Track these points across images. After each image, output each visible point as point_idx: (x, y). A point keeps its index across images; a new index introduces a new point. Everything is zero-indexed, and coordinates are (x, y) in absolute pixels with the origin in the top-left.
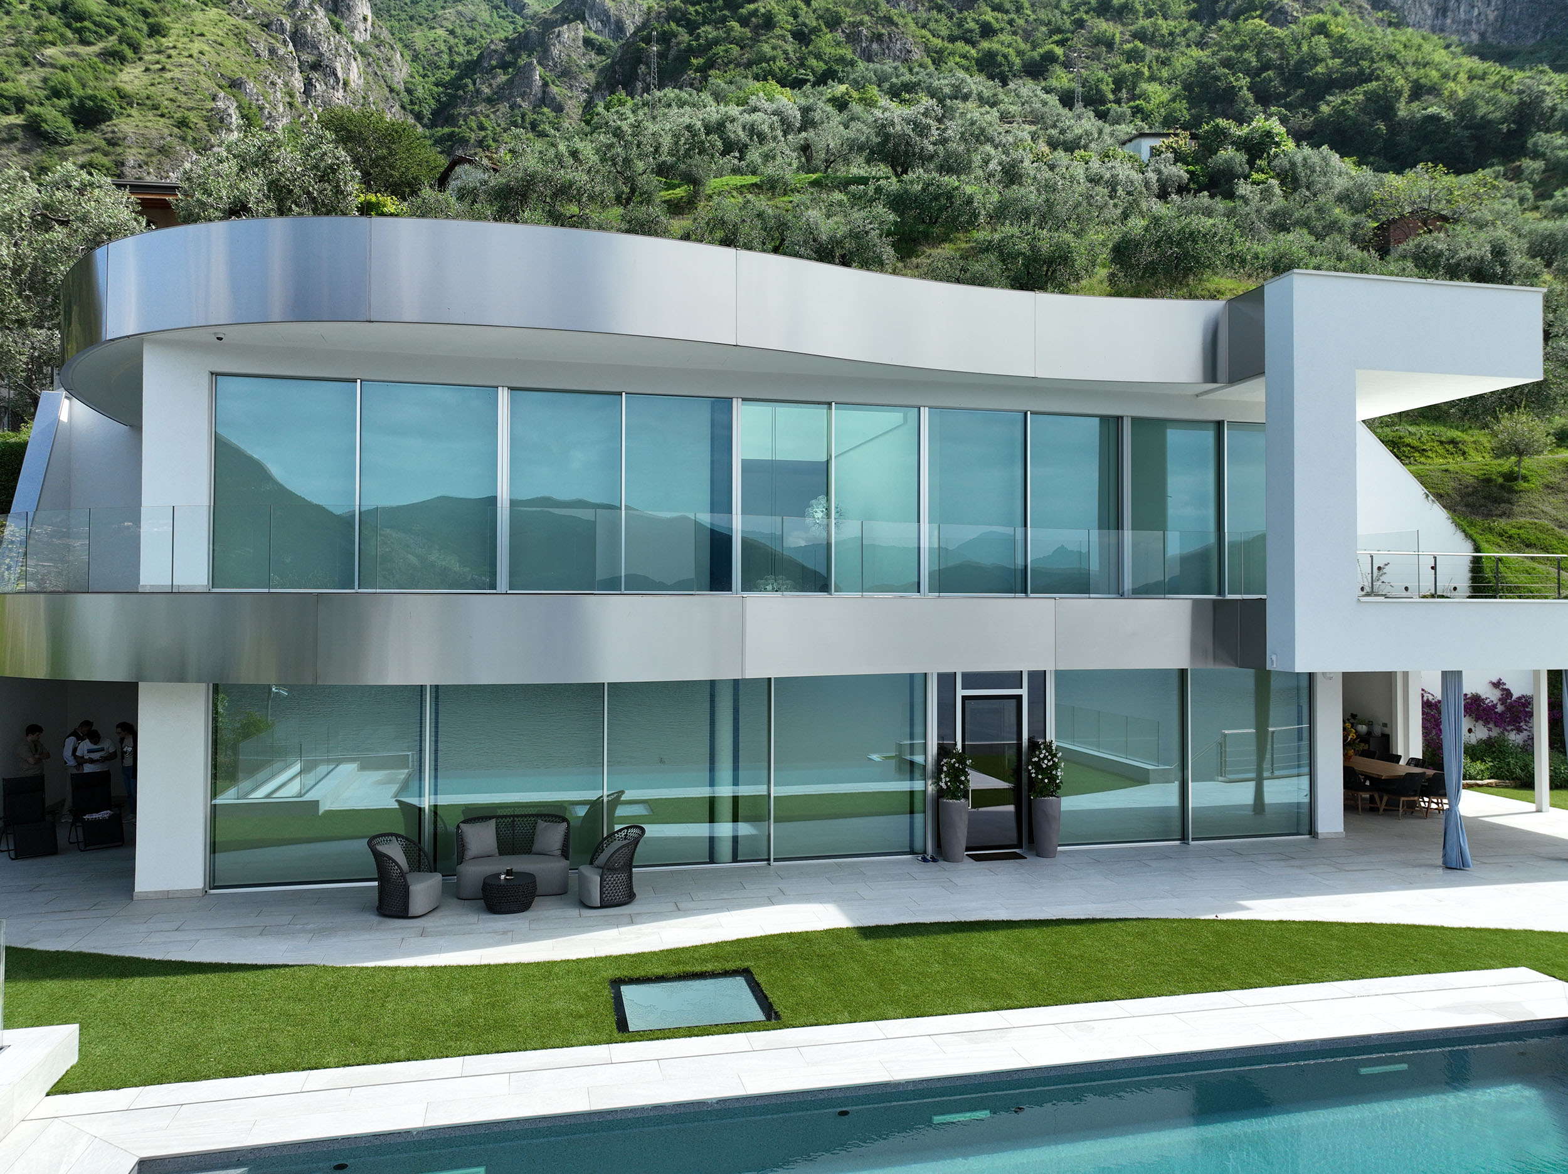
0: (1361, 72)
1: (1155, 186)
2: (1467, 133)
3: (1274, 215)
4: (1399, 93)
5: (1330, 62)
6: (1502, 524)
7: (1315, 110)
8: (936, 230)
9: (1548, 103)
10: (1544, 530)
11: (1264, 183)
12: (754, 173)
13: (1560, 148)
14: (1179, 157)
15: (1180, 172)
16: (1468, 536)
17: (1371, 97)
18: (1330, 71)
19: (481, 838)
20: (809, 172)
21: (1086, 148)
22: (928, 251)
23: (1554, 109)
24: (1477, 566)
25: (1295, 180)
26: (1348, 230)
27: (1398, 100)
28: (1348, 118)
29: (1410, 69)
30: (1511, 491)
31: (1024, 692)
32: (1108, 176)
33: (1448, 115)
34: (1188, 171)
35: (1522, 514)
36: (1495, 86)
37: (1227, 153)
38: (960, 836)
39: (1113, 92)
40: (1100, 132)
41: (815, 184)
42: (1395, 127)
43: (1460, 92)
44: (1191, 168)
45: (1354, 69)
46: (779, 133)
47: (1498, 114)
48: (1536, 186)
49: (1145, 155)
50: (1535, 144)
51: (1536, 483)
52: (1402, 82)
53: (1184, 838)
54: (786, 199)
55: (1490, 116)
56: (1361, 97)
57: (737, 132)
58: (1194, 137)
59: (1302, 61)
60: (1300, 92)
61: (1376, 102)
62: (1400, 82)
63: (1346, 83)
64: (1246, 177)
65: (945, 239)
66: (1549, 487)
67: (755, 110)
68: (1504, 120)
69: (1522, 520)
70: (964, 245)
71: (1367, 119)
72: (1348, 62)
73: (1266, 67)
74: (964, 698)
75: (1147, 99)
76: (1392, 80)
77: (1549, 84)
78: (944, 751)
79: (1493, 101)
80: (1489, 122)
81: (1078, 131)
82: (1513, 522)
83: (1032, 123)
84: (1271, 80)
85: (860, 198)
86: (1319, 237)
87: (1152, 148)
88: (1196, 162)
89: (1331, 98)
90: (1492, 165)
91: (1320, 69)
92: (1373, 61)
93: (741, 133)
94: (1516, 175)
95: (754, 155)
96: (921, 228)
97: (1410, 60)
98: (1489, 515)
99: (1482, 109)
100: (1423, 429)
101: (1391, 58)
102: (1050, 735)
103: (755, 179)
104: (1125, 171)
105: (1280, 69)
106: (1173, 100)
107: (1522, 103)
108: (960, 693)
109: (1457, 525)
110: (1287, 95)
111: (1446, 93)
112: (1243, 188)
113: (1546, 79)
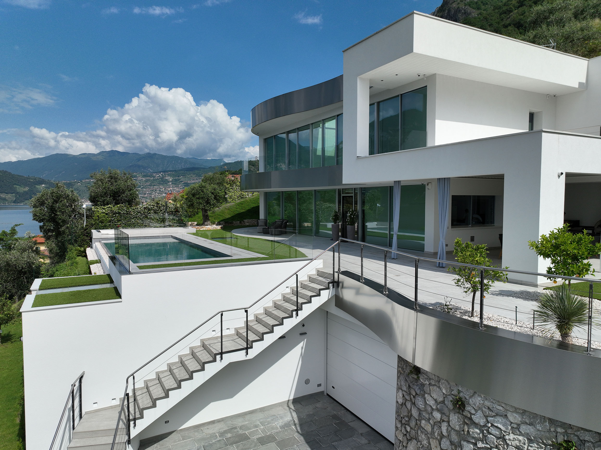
31: (353, 195)
74: (343, 196)
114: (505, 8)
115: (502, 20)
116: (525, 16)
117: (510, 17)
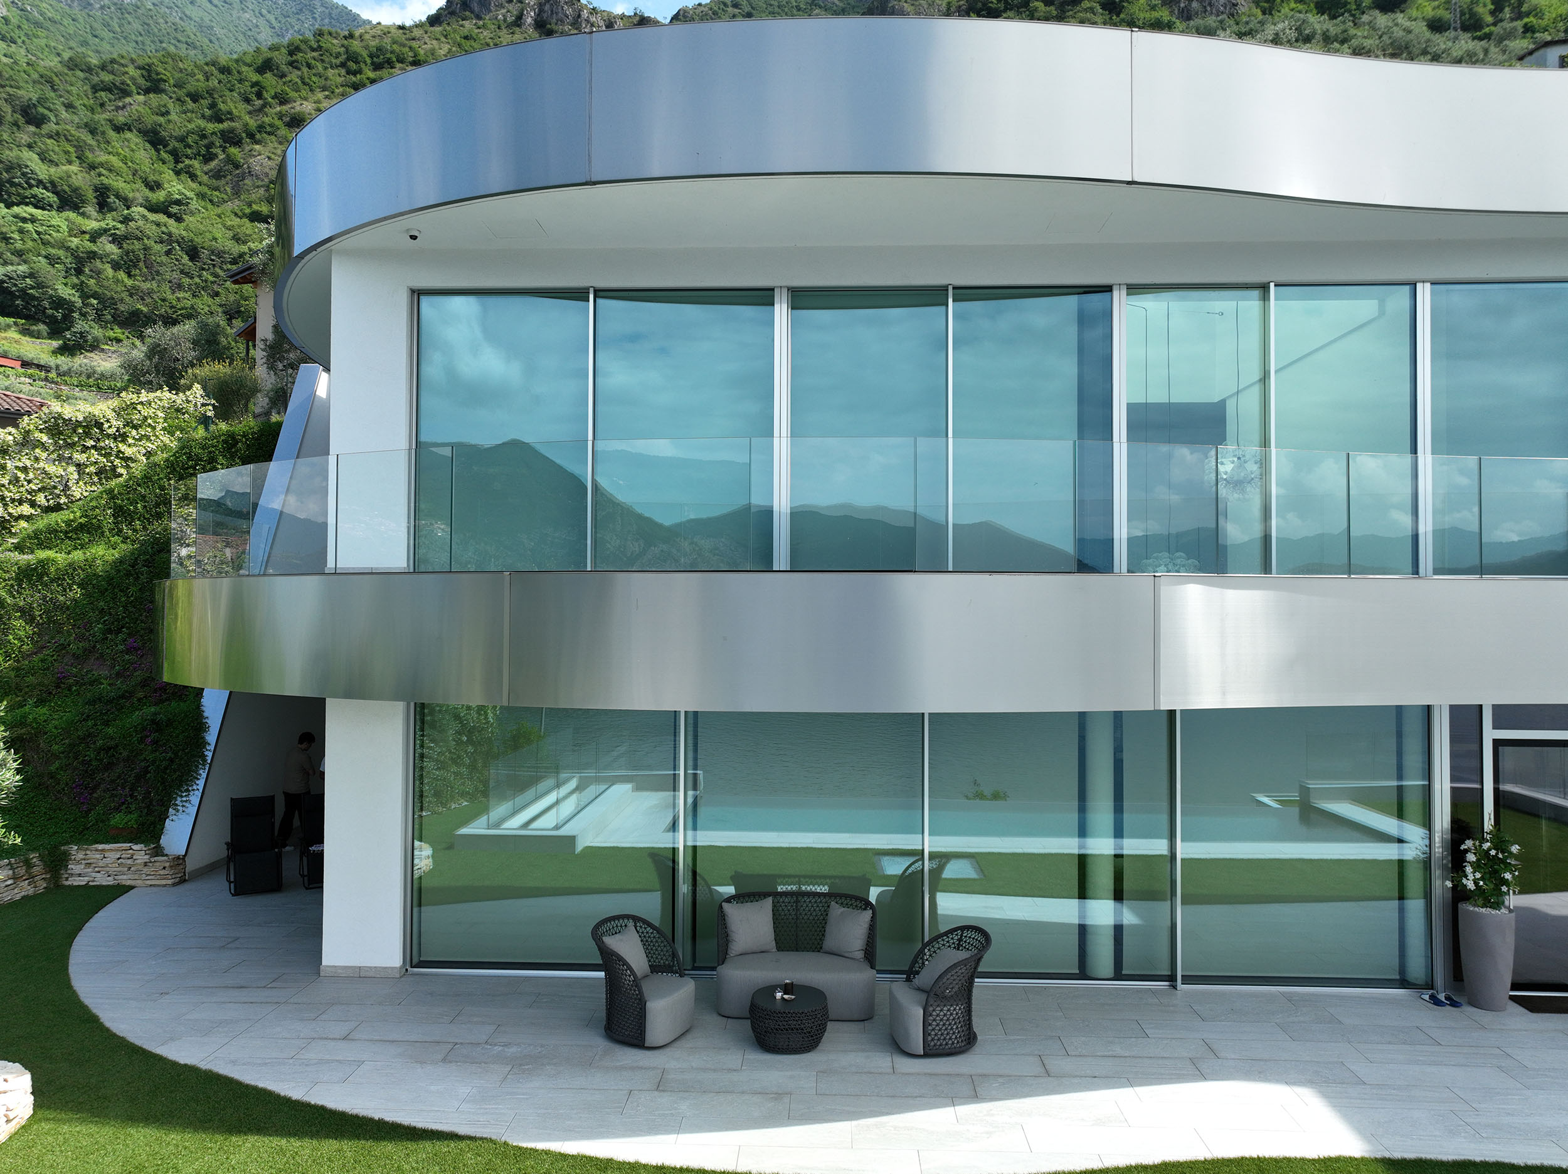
19: (750, 927)
38: (1500, 966)
74: (1497, 743)
108: (1490, 734)
114: (107, 77)
115: (102, 105)
116: (169, 121)
117: (124, 107)
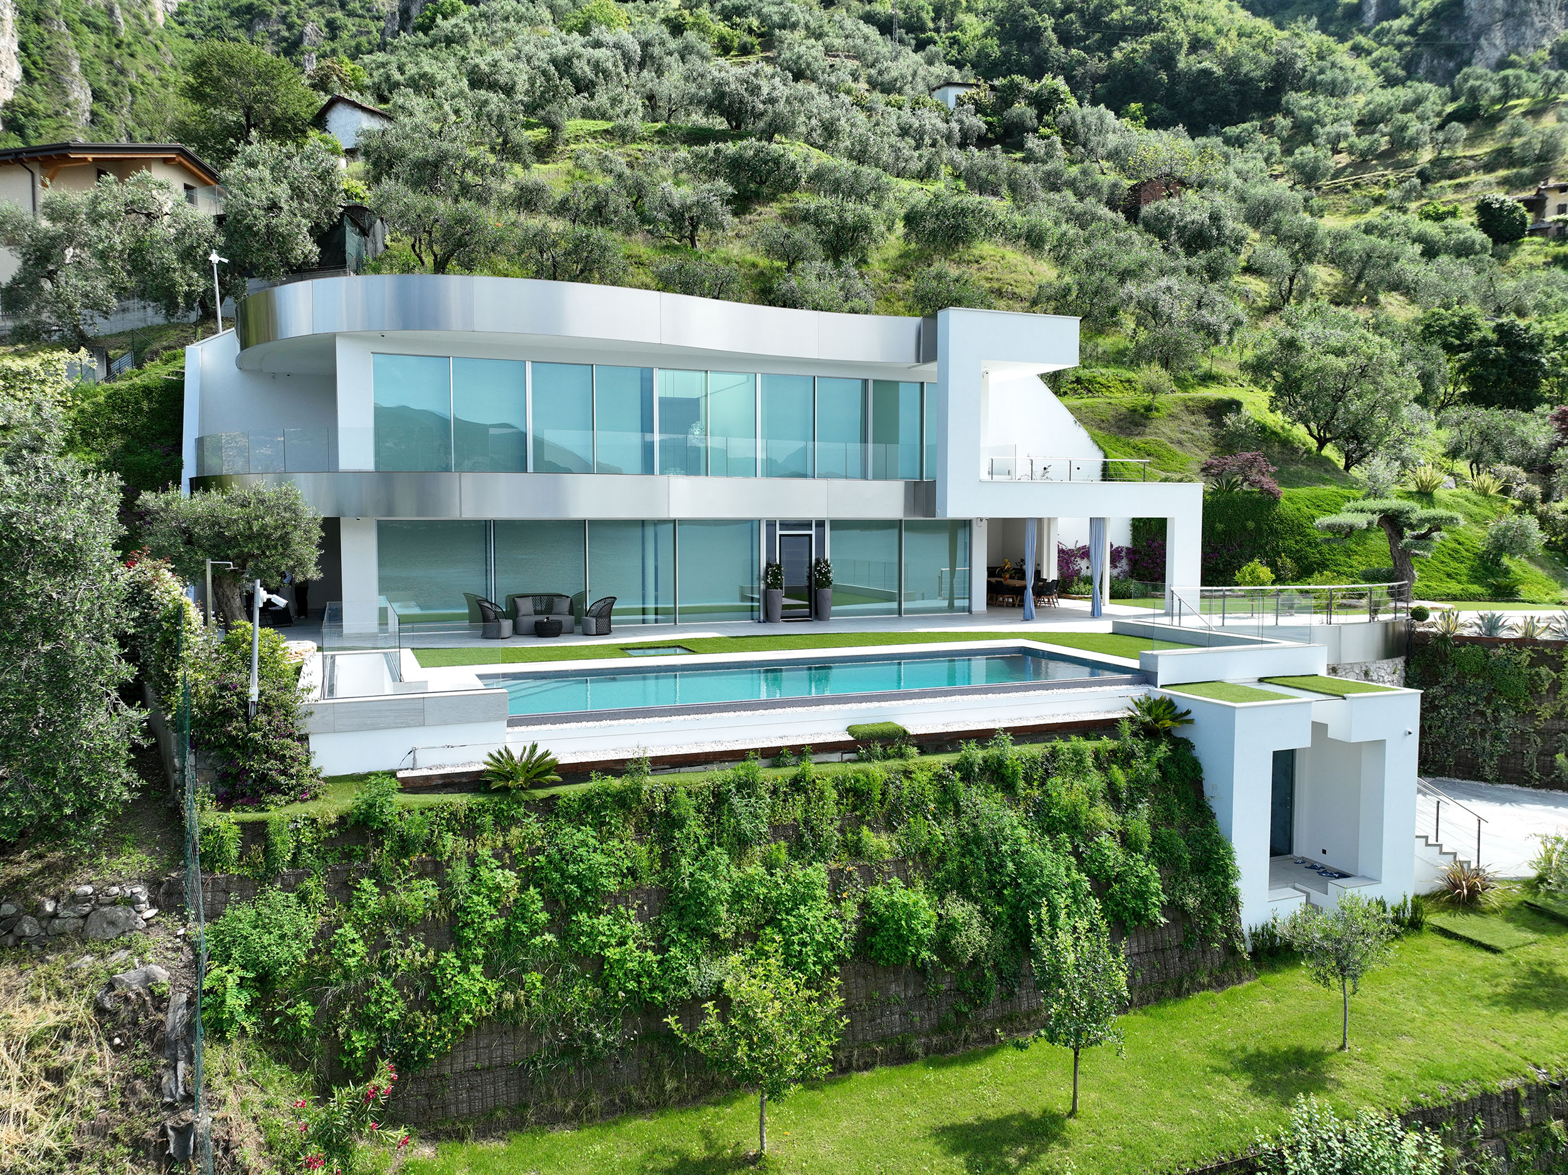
0: (1150, 20)
1: (957, 136)
2: (1233, 88)
3: (1048, 174)
4: (1180, 45)
5: (1124, 9)
6: (1137, 440)
7: (1109, 54)
8: (765, 190)
9: (1299, 65)
10: (1161, 445)
11: (1048, 137)
12: (604, 116)
13: (1304, 108)
14: (980, 109)
15: (978, 123)
16: (1101, 448)
17: (1157, 47)
18: (1124, 19)
19: (526, 606)
20: (655, 121)
21: (900, 92)
22: (760, 210)
23: (1304, 70)
24: (1105, 467)
25: (1075, 136)
26: (1105, 190)
27: (1178, 52)
28: (1136, 65)
29: (1191, 23)
30: (1147, 418)
31: (813, 532)
32: (916, 125)
33: (1218, 71)
34: (986, 123)
35: (1151, 434)
36: (1258, 45)
37: (1021, 108)
38: (779, 611)
39: (933, 20)
40: (914, 74)
41: (660, 133)
42: (1176, 78)
43: (1230, 50)
44: (989, 119)
45: (1144, 18)
46: (621, 69)
47: (1259, 73)
48: (1283, 142)
49: (952, 103)
50: (1287, 102)
51: (1164, 412)
52: (1183, 34)
53: (900, 613)
54: (635, 146)
55: (1252, 74)
56: (1148, 47)
57: (582, 68)
58: (993, 88)
59: (1099, 7)
60: (1098, 36)
61: (1160, 52)
62: (1181, 35)
63: (1138, 30)
64: (1036, 131)
65: (773, 198)
66: (1173, 417)
67: (598, 44)
68: (1263, 78)
69: (1149, 438)
70: (788, 205)
71: (1152, 68)
72: (1138, 10)
73: (1068, 9)
74: (781, 535)
75: (962, 31)
76: (1173, 33)
77: (1301, 47)
78: (769, 565)
79: (1256, 61)
80: (1251, 79)
81: (894, 74)
82: (1143, 439)
83: (855, 58)
84: (1073, 23)
85: (702, 157)
86: (1081, 197)
87: (958, 98)
88: (995, 113)
89: (1122, 44)
90: (1252, 119)
91: (1115, 15)
92: (1160, 12)
93: (587, 69)
94: (1269, 130)
95: (602, 98)
96: (752, 186)
97: (1191, 14)
98: (1130, 434)
99: (1246, 67)
100: (1110, 372)
101: (1176, 9)
102: (827, 556)
103: (608, 125)
104: (931, 120)
105: (1081, 12)
106: (985, 36)
107: (1279, 63)
108: (779, 532)
109: (1095, 442)
110: (1086, 38)
111: (1218, 48)
112: (1032, 142)
113: (1300, 42)
